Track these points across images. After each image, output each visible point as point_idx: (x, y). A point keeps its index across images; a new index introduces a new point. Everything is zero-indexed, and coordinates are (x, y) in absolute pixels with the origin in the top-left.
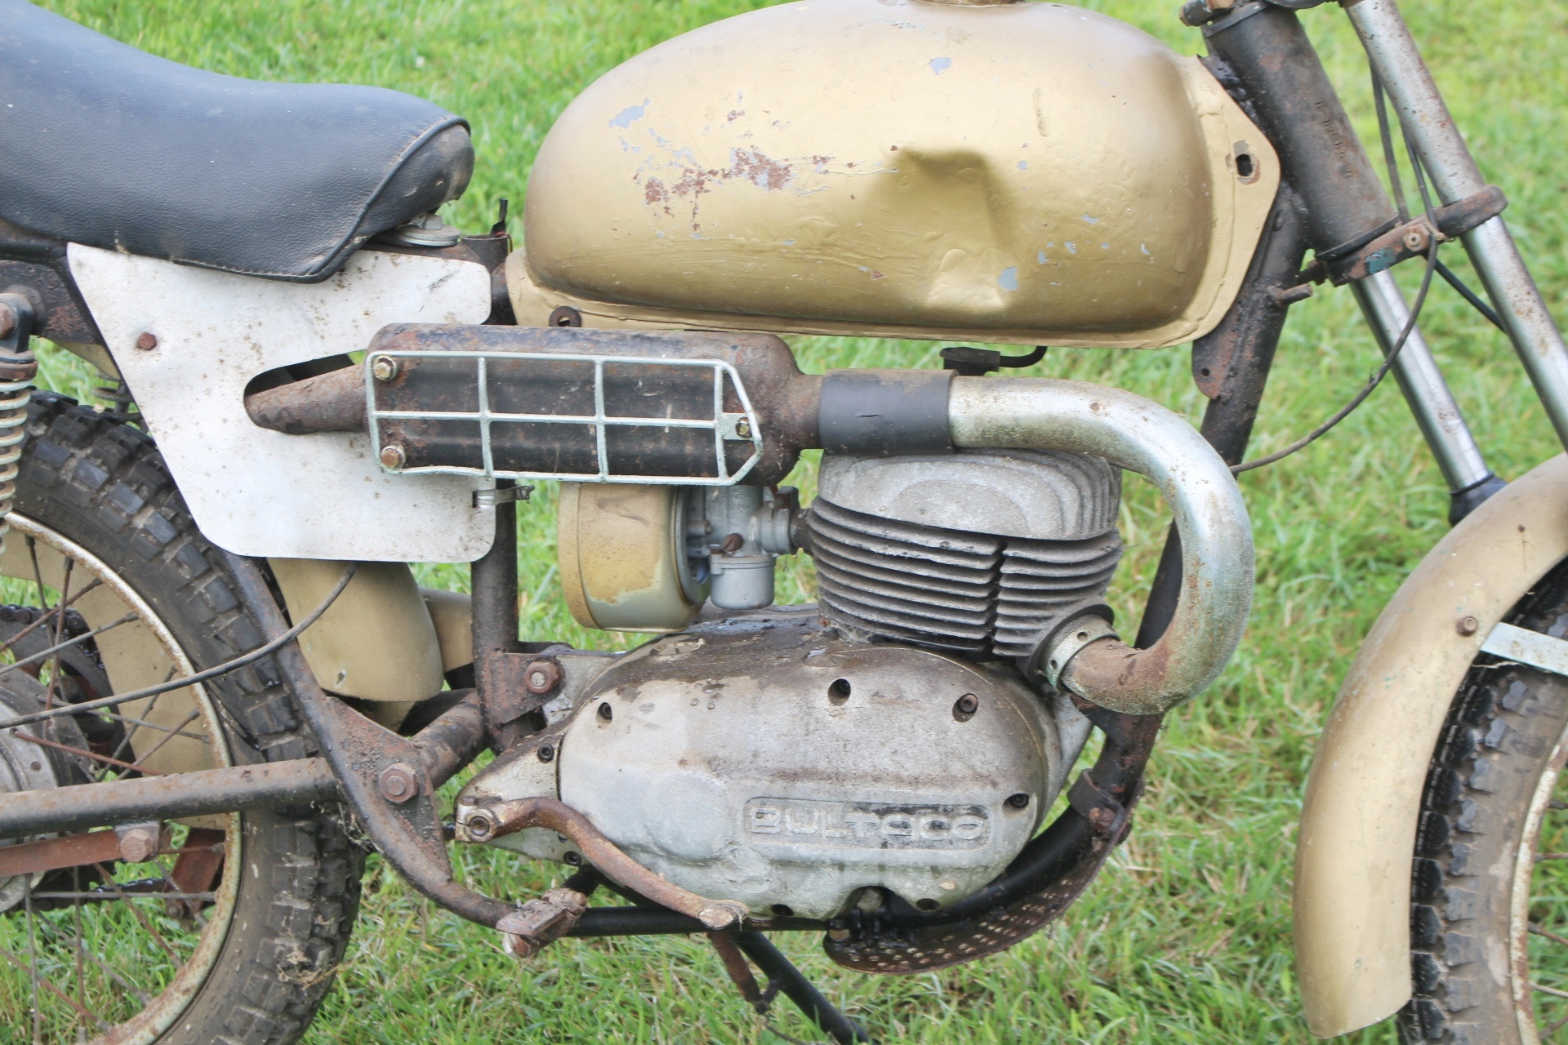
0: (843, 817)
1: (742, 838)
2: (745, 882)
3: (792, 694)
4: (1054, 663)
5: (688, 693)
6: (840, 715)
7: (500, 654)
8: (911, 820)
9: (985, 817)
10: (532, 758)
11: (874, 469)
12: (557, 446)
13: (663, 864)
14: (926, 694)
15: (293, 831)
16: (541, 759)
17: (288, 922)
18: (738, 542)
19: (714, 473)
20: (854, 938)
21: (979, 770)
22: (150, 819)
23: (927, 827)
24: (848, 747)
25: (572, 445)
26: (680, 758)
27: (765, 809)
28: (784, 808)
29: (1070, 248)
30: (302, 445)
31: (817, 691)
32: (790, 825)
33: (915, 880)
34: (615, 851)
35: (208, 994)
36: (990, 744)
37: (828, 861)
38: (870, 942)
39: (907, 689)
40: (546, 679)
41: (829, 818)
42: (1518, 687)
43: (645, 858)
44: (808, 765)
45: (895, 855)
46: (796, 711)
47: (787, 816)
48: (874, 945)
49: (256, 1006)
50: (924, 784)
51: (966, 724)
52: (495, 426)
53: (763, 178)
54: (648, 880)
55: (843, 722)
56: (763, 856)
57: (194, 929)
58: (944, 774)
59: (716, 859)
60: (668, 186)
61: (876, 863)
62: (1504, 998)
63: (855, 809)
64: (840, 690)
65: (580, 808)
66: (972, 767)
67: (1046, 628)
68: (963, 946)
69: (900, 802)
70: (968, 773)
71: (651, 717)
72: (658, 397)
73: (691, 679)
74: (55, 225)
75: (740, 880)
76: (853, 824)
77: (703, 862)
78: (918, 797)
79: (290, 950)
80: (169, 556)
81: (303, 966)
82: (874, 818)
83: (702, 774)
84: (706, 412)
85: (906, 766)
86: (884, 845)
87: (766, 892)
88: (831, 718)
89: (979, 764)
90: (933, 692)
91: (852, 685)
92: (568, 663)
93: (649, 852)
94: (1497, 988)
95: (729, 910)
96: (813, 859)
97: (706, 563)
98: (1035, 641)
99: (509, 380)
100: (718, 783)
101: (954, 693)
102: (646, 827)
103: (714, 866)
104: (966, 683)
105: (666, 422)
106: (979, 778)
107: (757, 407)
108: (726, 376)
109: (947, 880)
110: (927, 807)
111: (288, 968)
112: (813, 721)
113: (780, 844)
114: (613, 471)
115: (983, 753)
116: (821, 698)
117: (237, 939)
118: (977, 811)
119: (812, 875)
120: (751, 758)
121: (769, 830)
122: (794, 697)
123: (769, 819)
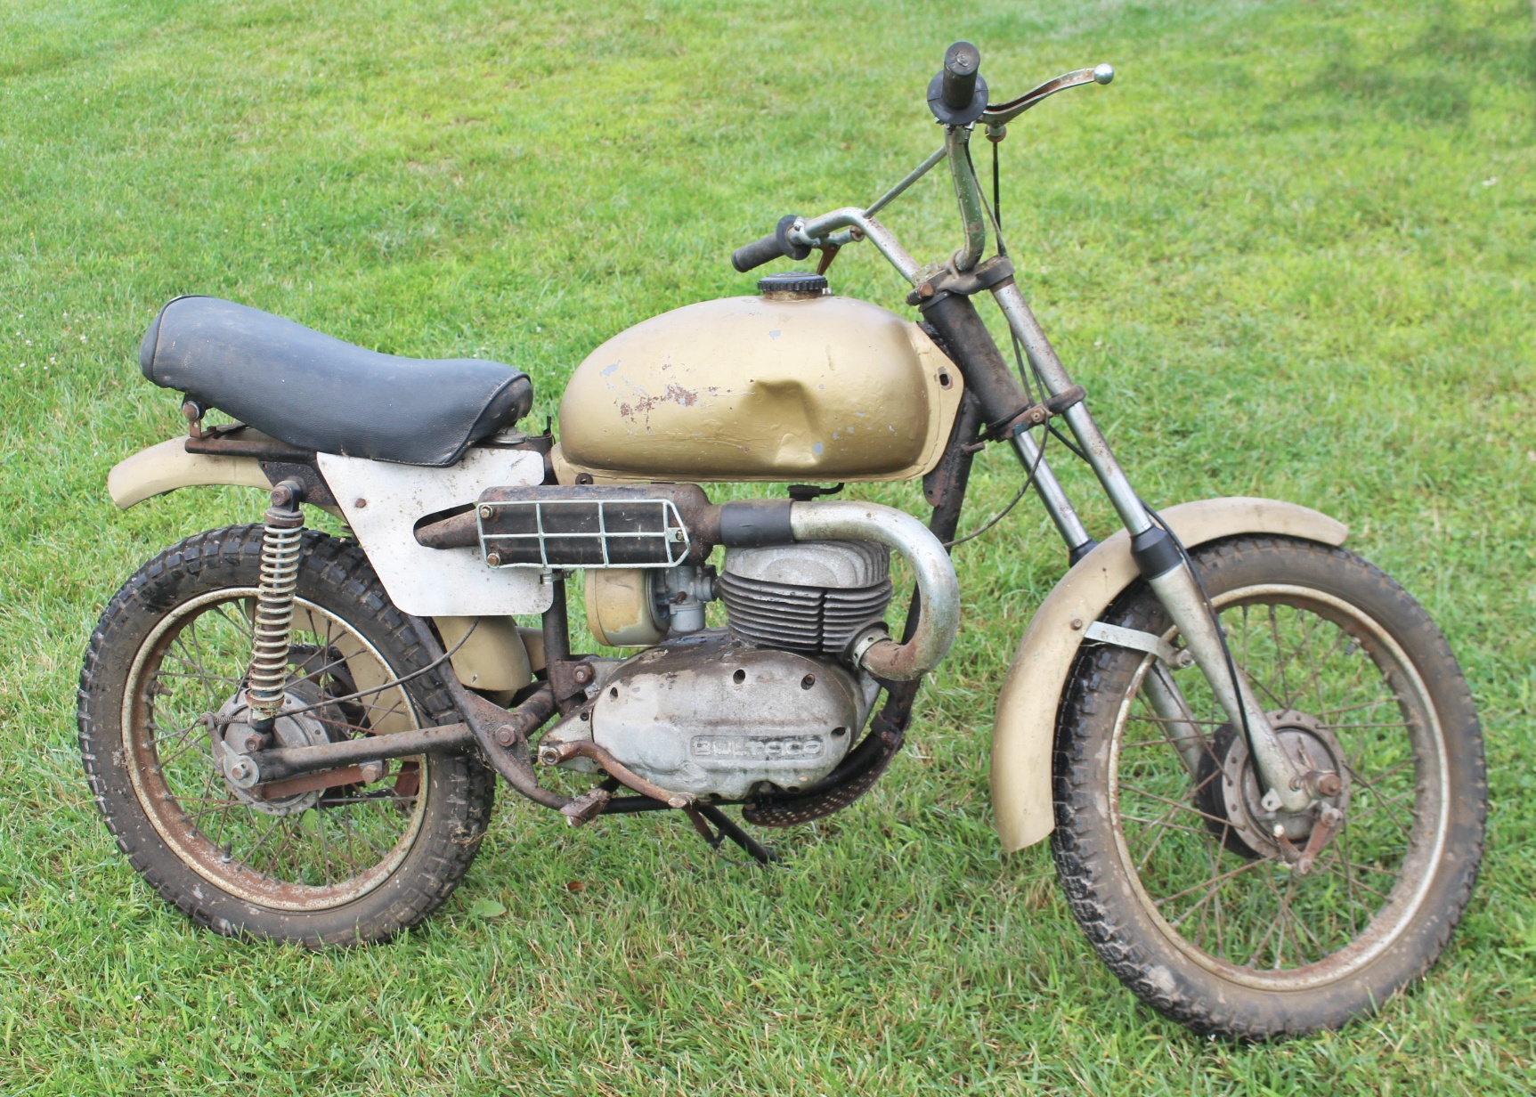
0: (744, 744)
1: (690, 758)
2: (694, 781)
3: (714, 678)
4: (856, 654)
5: (658, 680)
6: (740, 689)
7: (560, 662)
8: (781, 744)
9: (821, 741)
10: (577, 719)
11: (753, 554)
12: (582, 549)
13: (649, 774)
14: (786, 676)
15: (455, 763)
16: (583, 718)
17: (455, 811)
18: (684, 596)
19: (666, 560)
20: (758, 808)
21: (817, 715)
22: (378, 759)
23: (790, 748)
24: (745, 706)
25: (589, 549)
26: (655, 716)
27: (702, 742)
28: (712, 741)
29: (850, 430)
30: (446, 555)
31: (727, 676)
32: (716, 750)
33: (786, 777)
34: (623, 768)
35: (415, 851)
36: (822, 701)
37: (737, 768)
38: (766, 809)
39: (776, 673)
40: (585, 674)
41: (737, 745)
42: (1107, 655)
43: (639, 771)
44: (724, 717)
45: (774, 764)
46: (716, 688)
47: (714, 745)
48: (769, 811)
49: (441, 856)
50: (787, 724)
51: (808, 690)
52: (547, 540)
53: (682, 400)
54: (641, 783)
55: (741, 693)
56: (703, 767)
57: (408, 816)
58: (798, 718)
59: (677, 770)
60: (632, 407)
61: (764, 768)
62: (1106, 825)
63: (751, 740)
64: (740, 676)
65: (604, 745)
66: (813, 714)
67: (850, 636)
69: (774, 735)
70: (811, 717)
71: (638, 695)
72: (634, 521)
73: (660, 673)
74: (310, 443)
75: (691, 780)
76: (750, 748)
77: (671, 772)
78: (784, 731)
79: (457, 826)
80: (380, 617)
81: (464, 835)
82: (761, 744)
83: (667, 725)
84: (660, 528)
85: (777, 715)
86: (768, 758)
87: (705, 787)
88: (735, 691)
89: (817, 712)
90: (790, 674)
91: (746, 672)
92: (597, 666)
93: (641, 768)
94: (1102, 819)
95: (684, 797)
96: (729, 767)
97: (667, 608)
98: (845, 643)
99: (554, 515)
100: (676, 729)
101: (802, 674)
102: (639, 754)
103: (676, 774)
104: (808, 668)
105: (639, 534)
106: (817, 720)
107: (686, 524)
108: (669, 508)
109: (802, 775)
110: (789, 737)
111: (456, 836)
112: (725, 693)
114: (611, 561)
115: (819, 706)
116: (729, 680)
117: (429, 821)
118: (817, 738)
119: (730, 776)
120: (693, 715)
121: (705, 753)
122: (715, 680)
123: (704, 747)
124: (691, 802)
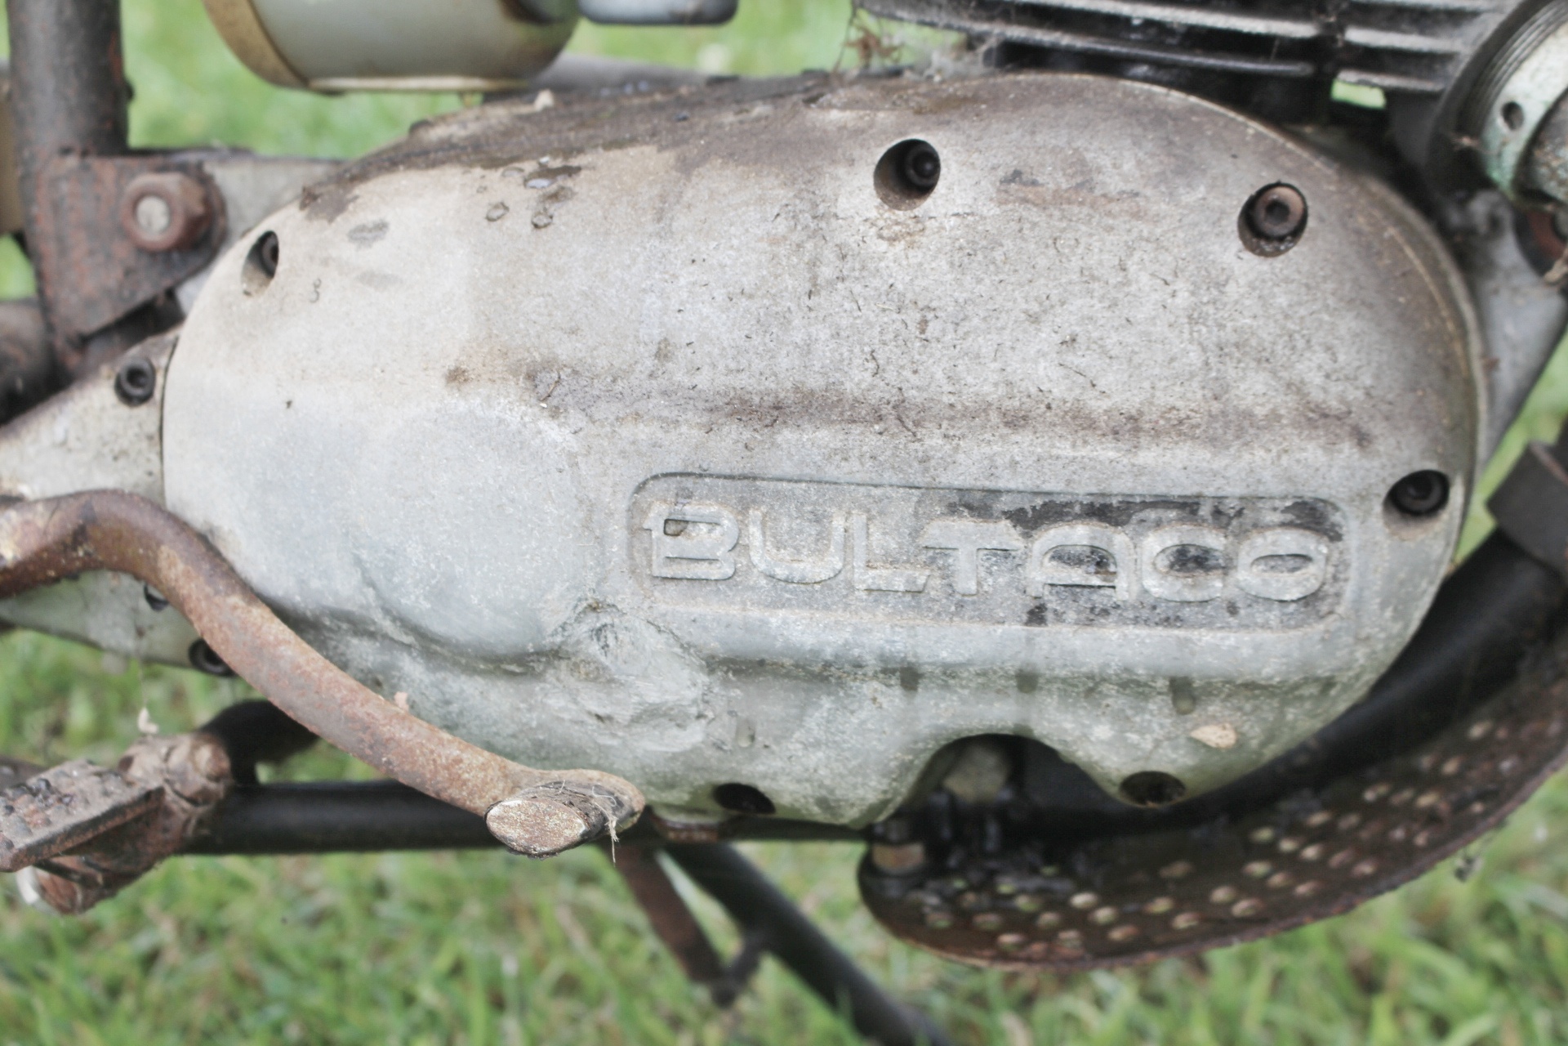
0: (916, 533)
1: (623, 593)
2: (636, 720)
3: (770, 182)
4: (1512, 112)
5: (483, 189)
6: (909, 237)
7: (72, 161)
8: (1118, 540)
9: (1334, 536)
10: (101, 396)
13: (412, 668)
14: (1162, 178)
16: (127, 398)
21: (1317, 396)
23: (1163, 563)
24: (933, 329)
26: (451, 364)
27: (690, 510)
28: (743, 508)
31: (841, 171)
33: (1121, 720)
36: (1348, 324)
37: (871, 661)
38: (975, 876)
39: (1105, 161)
40: (171, 213)
41: (876, 536)
43: (364, 652)
44: (815, 382)
45: (1068, 644)
46: (782, 226)
47: (754, 531)
50: (1157, 434)
51: (1278, 262)
54: (360, 711)
55: (916, 256)
56: (686, 647)
58: (1216, 407)
59: (555, 655)
61: (1012, 667)
63: (952, 509)
64: (910, 172)
65: (197, 517)
66: (1296, 388)
67: (1492, 8)
68: (1221, 894)
69: (1084, 488)
70: (1286, 403)
71: (376, 255)
73: (492, 163)
75: (623, 714)
76: (944, 552)
77: (521, 662)
78: (1139, 471)
82: (1006, 534)
83: (511, 407)
85: (1102, 384)
86: (1037, 615)
87: (695, 749)
88: (883, 246)
89: (1318, 379)
90: (1180, 172)
91: (944, 154)
92: (231, 179)
93: (372, 635)
95: (577, 800)
96: (828, 653)
100: (555, 433)
102: (358, 562)
103: (550, 675)
106: (1318, 419)
109: (1213, 720)
110: (1163, 502)
112: (829, 254)
113: (735, 611)
115: (1328, 348)
116: (856, 191)
118: (1311, 515)
119: (827, 703)
120: (649, 363)
121: (701, 570)
123: (701, 539)
124: (612, 824)
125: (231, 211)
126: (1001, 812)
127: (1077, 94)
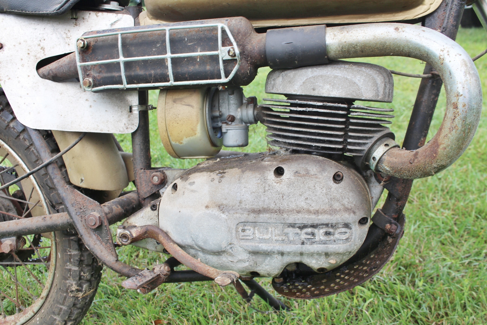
0: (283, 231)
1: (235, 242)
2: (237, 262)
3: (257, 174)
4: (374, 158)
5: (210, 176)
6: (280, 182)
7: (142, 170)
8: (316, 231)
9: (351, 229)
10: (148, 209)
11: (291, 74)
12: (153, 72)
13: (200, 254)
14: (320, 172)
15: (69, 240)
16: (152, 210)
17: (70, 274)
18: (232, 119)
19: (220, 77)
20: (285, 282)
21: (347, 206)
22: (13, 236)
23: (323, 234)
24: (284, 197)
25: (159, 71)
26: (206, 205)
27: (246, 228)
28: (254, 227)
30: (60, 86)
31: (268, 172)
32: (257, 235)
33: (317, 259)
34: (179, 248)
35: (49, 299)
36: (351, 194)
37: (276, 251)
38: (291, 283)
39: (311, 169)
40: (158, 179)
41: (276, 231)
43: (192, 251)
44: (265, 206)
45: (308, 248)
46: (259, 181)
47: (256, 231)
48: (293, 284)
49: (63, 304)
50: (321, 213)
51: (339, 185)
52: (127, 64)
54: (193, 262)
55: (281, 186)
56: (246, 250)
58: (331, 208)
59: (224, 252)
61: (299, 252)
63: (289, 227)
64: (279, 172)
65: (165, 230)
66: (343, 205)
67: (370, 142)
69: (310, 223)
70: (342, 207)
71: (193, 187)
72: (195, 45)
73: (211, 171)
75: (235, 261)
76: (288, 234)
77: (219, 253)
78: (319, 220)
79: (72, 285)
80: (21, 137)
81: (78, 291)
82: (298, 230)
83: (216, 212)
84: (216, 49)
85: (312, 205)
86: (303, 243)
87: (247, 266)
88: (276, 184)
89: (346, 203)
90: (323, 170)
91: (285, 169)
92: (168, 173)
93: (194, 249)
95: (229, 277)
96: (269, 251)
97: (220, 128)
98: (366, 148)
99: (132, 45)
100: (223, 216)
101: (332, 171)
102: (191, 237)
103: (223, 255)
104: (337, 167)
105: (198, 53)
106: (347, 210)
107: (239, 45)
108: (224, 31)
109: (332, 259)
110: (323, 224)
111: (72, 291)
112: (267, 186)
113: (253, 244)
114: (175, 80)
115: (348, 198)
116: (271, 175)
117: (56, 280)
118: (347, 226)
119: (269, 258)
120: (238, 204)
121: (248, 238)
122: (257, 175)
123: (248, 232)
124: (235, 280)
125: (168, 178)
126: (295, 272)
127: (305, 158)
